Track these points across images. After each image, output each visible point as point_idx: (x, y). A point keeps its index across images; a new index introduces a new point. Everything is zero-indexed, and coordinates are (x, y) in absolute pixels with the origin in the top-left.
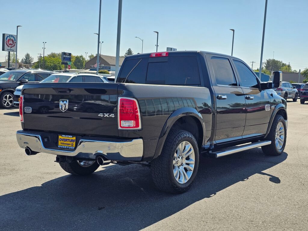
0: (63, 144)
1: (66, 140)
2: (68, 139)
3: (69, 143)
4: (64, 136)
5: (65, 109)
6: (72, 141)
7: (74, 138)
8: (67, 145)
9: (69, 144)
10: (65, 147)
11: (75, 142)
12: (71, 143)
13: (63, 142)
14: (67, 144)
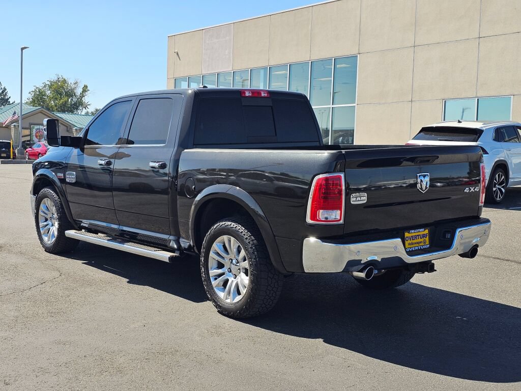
0: (412, 244)
1: (415, 238)
2: (418, 235)
3: (420, 240)
4: (413, 231)
5: (426, 188)
6: (424, 236)
7: (427, 231)
8: (418, 245)
9: (420, 242)
10: (416, 248)
11: (428, 237)
12: (422, 240)
13: (412, 241)
14: (417, 243)
